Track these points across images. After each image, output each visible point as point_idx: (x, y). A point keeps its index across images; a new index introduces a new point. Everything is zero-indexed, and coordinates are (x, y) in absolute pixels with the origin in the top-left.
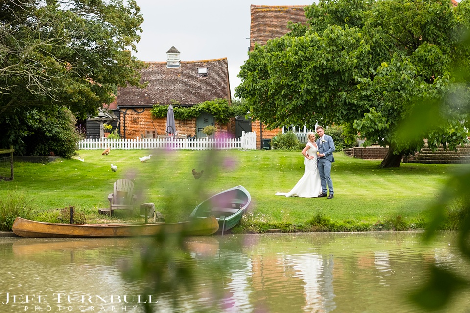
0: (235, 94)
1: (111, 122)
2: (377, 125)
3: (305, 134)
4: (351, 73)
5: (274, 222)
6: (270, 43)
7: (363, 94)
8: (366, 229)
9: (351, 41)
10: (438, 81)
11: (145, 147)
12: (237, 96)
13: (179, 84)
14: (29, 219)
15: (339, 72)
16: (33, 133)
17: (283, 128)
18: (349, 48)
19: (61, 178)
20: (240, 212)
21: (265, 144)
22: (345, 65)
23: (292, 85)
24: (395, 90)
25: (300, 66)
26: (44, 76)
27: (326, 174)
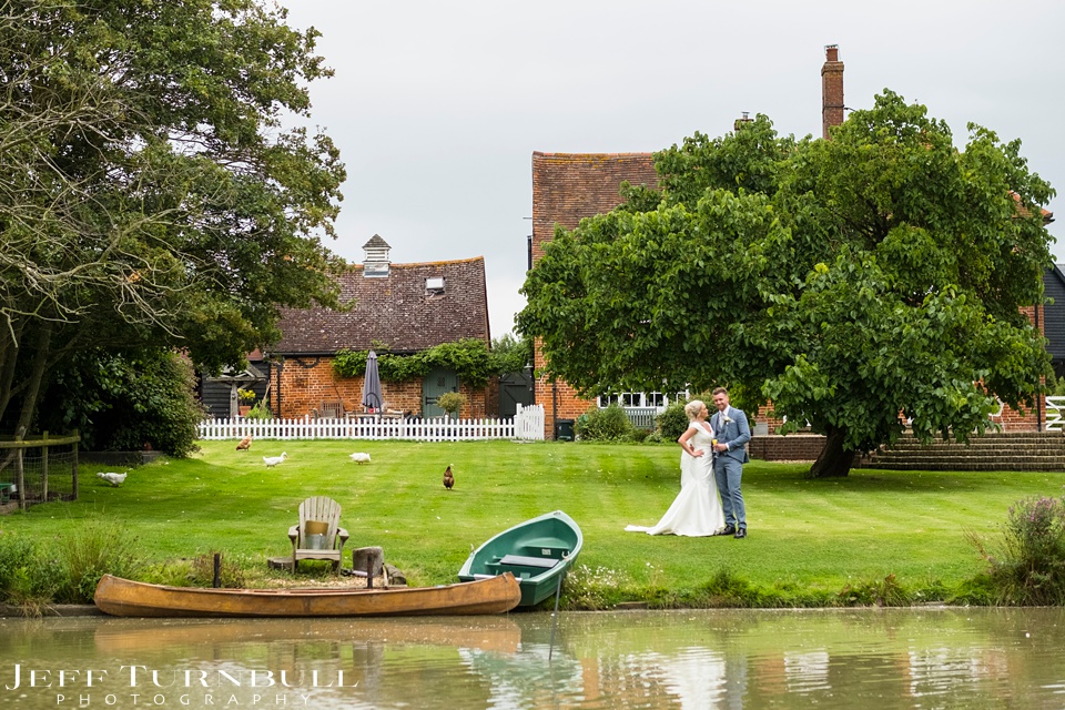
0: (515, 328)
1: (254, 385)
2: (810, 389)
3: (643, 410)
4: (755, 285)
5: (632, 586)
6: (585, 224)
7: (780, 328)
8: (823, 601)
9: (755, 220)
10: (931, 302)
11: (322, 434)
12: (519, 332)
13: (388, 310)
14: (129, 578)
15: (730, 284)
16: (110, 406)
17: (599, 399)
18: (747, 234)
19: (167, 496)
20: (560, 565)
21: (562, 430)
22: (741, 269)
23: (633, 309)
24: (845, 319)
25: (650, 270)
26: (150, 287)
27: (732, 489)
